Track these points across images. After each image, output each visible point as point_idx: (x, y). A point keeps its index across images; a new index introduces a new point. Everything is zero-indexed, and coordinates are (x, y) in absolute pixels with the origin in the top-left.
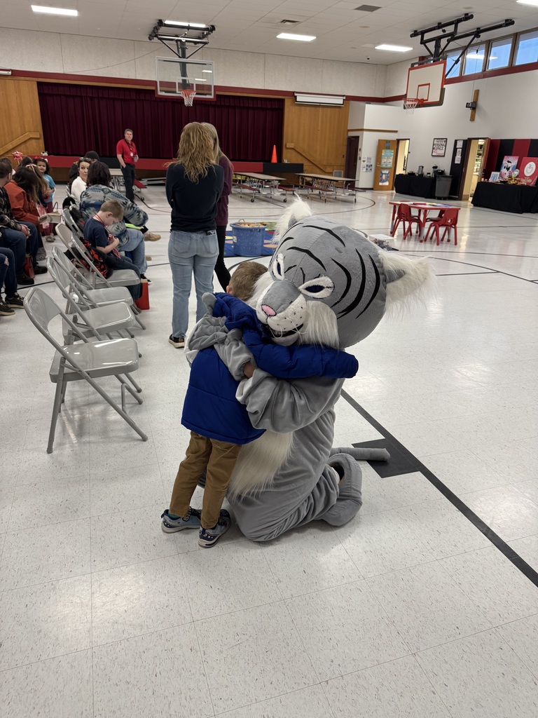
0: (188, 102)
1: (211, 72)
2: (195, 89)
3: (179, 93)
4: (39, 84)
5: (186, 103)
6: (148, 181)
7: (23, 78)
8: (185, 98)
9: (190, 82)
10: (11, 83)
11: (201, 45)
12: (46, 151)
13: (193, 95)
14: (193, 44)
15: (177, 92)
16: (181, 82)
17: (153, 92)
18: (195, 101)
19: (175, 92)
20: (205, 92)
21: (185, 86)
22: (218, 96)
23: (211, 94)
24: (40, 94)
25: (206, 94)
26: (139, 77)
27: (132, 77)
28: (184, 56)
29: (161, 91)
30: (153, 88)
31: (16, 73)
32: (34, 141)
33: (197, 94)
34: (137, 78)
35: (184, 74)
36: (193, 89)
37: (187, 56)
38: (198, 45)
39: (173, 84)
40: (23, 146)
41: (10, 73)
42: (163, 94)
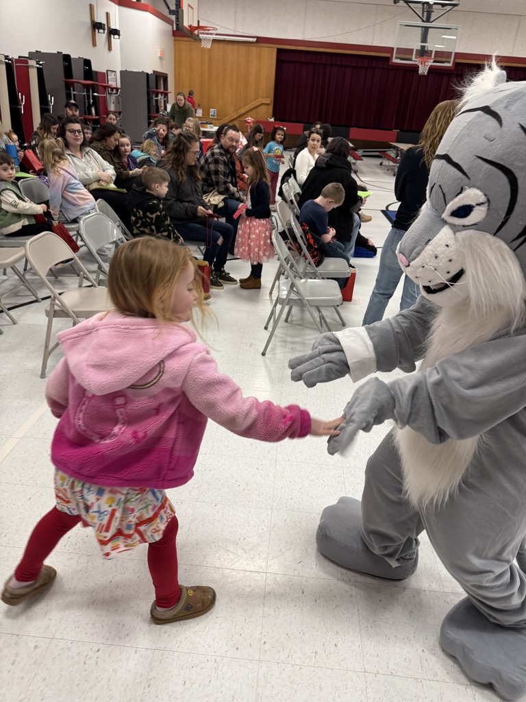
0: (423, 70)
1: (455, 38)
2: (433, 57)
3: (415, 60)
4: (279, 51)
5: (420, 72)
6: (364, 152)
7: (265, 45)
8: (420, 66)
9: (429, 49)
10: (254, 49)
11: (450, 7)
12: (273, 116)
13: (430, 63)
14: (440, 7)
15: (414, 59)
16: (419, 48)
17: (388, 59)
18: (431, 69)
19: (411, 60)
20: (443, 59)
21: (423, 52)
22: (457, 64)
23: (449, 62)
24: (278, 61)
25: (443, 62)
26: (375, 44)
27: (368, 43)
28: (428, 20)
29: (396, 58)
30: (388, 55)
31: (260, 40)
32: (264, 107)
33: (434, 62)
34: (374, 45)
35: (424, 39)
36: (431, 56)
37: (432, 20)
38: (445, 8)
39: (410, 51)
40: (254, 111)
41: (255, 40)
42: (399, 61)
